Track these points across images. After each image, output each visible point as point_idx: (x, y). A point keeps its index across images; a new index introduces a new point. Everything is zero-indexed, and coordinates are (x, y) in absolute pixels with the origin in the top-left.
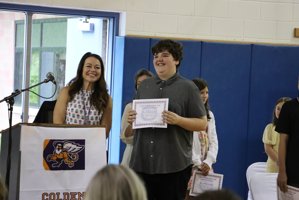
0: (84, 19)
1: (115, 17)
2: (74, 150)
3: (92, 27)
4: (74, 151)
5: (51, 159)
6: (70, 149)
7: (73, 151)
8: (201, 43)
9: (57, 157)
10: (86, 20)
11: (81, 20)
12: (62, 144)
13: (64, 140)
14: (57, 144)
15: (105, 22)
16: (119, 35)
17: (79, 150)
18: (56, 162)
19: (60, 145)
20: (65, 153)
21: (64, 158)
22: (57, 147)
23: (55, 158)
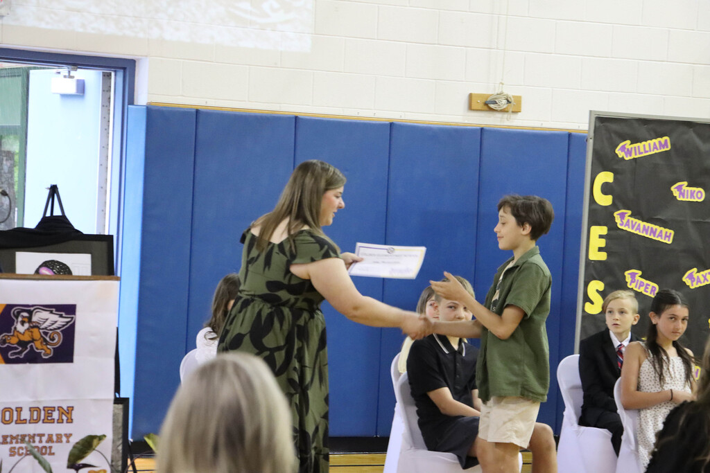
0: (64, 70)
1: (125, 67)
2: (53, 324)
3: (81, 87)
4: (54, 326)
5: (8, 341)
6: (45, 322)
7: (51, 328)
8: (294, 120)
9: (18, 338)
10: (69, 72)
11: (59, 73)
12: (30, 313)
13: (33, 306)
14: (19, 313)
15: (107, 77)
16: (135, 104)
17: (64, 326)
18: (16, 348)
19: (25, 314)
20: (35, 330)
21: (33, 340)
22: (20, 319)
23: (14, 340)
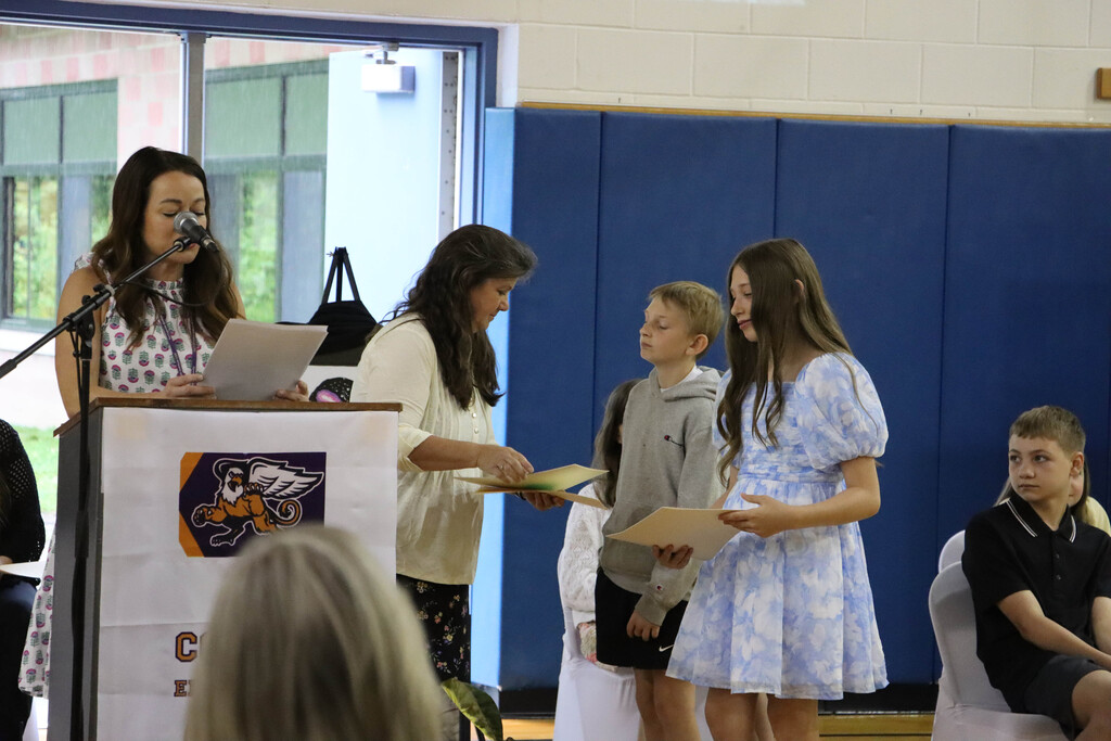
0: (378, 50)
1: (481, 43)
2: (286, 487)
3: (410, 79)
4: (288, 491)
5: (207, 518)
6: (271, 484)
7: (282, 493)
8: (775, 125)
9: (225, 511)
10: (386, 54)
11: (371, 56)
12: (246, 468)
13: (250, 456)
14: (226, 468)
15: (450, 60)
16: (498, 105)
17: (304, 490)
18: (222, 530)
19: (237, 471)
20: (255, 498)
21: (252, 516)
22: (228, 479)
23: (219, 516)
